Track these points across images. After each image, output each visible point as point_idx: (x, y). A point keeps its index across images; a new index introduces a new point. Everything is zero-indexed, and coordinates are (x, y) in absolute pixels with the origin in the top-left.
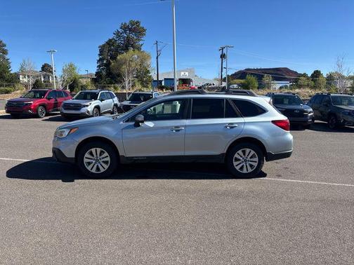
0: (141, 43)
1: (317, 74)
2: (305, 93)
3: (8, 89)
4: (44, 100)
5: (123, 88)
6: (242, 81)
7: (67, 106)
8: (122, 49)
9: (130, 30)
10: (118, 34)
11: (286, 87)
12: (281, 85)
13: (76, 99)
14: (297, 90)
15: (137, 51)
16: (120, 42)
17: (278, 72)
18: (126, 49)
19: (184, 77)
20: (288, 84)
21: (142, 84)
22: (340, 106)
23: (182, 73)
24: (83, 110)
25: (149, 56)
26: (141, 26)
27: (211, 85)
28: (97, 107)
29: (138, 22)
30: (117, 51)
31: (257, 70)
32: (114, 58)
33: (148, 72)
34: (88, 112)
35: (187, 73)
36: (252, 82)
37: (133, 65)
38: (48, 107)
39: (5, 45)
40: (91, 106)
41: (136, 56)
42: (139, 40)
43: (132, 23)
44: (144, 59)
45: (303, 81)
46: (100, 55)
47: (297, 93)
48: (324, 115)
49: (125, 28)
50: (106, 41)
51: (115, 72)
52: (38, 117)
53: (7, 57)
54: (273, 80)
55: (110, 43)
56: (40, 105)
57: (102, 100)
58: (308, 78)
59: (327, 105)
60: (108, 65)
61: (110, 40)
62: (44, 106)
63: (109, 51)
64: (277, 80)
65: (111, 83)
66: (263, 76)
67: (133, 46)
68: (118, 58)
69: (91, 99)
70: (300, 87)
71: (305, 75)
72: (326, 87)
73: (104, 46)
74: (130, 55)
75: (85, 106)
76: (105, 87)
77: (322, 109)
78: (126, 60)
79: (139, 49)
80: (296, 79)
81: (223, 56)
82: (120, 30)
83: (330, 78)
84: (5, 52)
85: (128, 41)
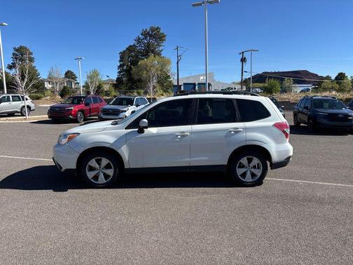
0: (161, 48)
1: (341, 77)
3: (38, 95)
4: (82, 106)
5: (146, 93)
7: (106, 112)
8: (143, 56)
9: (150, 36)
10: (138, 40)
11: (308, 90)
12: (302, 88)
13: (113, 104)
15: (157, 57)
16: (140, 48)
17: (299, 76)
18: (147, 54)
20: (310, 87)
21: (163, 89)
23: (201, 78)
24: (121, 115)
25: (169, 62)
26: (161, 32)
27: (232, 89)
29: (158, 28)
30: (137, 57)
31: (275, 73)
32: (135, 63)
33: (168, 77)
36: (275, 86)
37: (153, 70)
38: (86, 112)
39: (32, 54)
40: (129, 111)
41: (156, 62)
42: (159, 46)
43: (153, 29)
44: (165, 63)
45: (326, 83)
46: (120, 61)
49: (146, 34)
50: (127, 47)
51: (136, 77)
52: (78, 122)
53: (34, 64)
54: (294, 83)
55: (130, 49)
56: (79, 111)
57: (137, 106)
58: (332, 81)
60: (128, 70)
61: (131, 46)
62: (82, 111)
63: (129, 57)
65: (133, 89)
66: (283, 80)
67: (153, 51)
68: (139, 63)
70: (325, 89)
71: (328, 78)
73: (124, 52)
74: (151, 61)
75: (123, 111)
76: (126, 92)
78: (147, 66)
79: (159, 54)
80: (318, 82)
81: (243, 60)
82: (140, 36)
84: (31, 60)
85: (148, 47)
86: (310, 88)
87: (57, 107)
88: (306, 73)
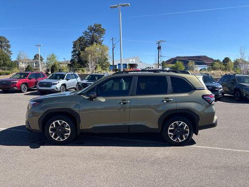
0: (102, 39)
1: (227, 60)
2: (218, 74)
3: (8, 72)
4: (26, 80)
6: (173, 65)
7: (42, 85)
8: (89, 44)
9: (94, 30)
10: (86, 33)
11: (205, 69)
12: (201, 68)
13: (49, 79)
14: (213, 72)
15: (99, 45)
16: (87, 38)
17: (200, 59)
18: (92, 43)
19: (132, 63)
21: (102, 68)
22: (243, 84)
23: (131, 60)
24: (53, 87)
25: (107, 48)
26: (102, 27)
27: (150, 68)
28: (64, 85)
29: (100, 25)
30: (85, 45)
31: (185, 57)
32: (83, 49)
33: (107, 59)
34: (57, 88)
35: (134, 60)
36: (180, 66)
37: (96, 54)
38: (29, 85)
39: (8, 42)
40: (59, 84)
41: (98, 48)
42: (101, 37)
43: (96, 26)
44: (104, 50)
45: (217, 65)
46: (73, 48)
47: (213, 74)
48: (231, 90)
49: (91, 29)
50: (78, 38)
53: (10, 50)
54: (195, 65)
56: (23, 84)
57: (67, 80)
58: (220, 63)
59: (233, 83)
60: (79, 54)
61: (81, 38)
62: (26, 84)
63: (80, 45)
64: (198, 65)
65: (81, 67)
66: (188, 62)
67: (96, 42)
68: (86, 49)
69: (60, 79)
70: (214, 69)
71: (218, 61)
72: (233, 70)
73: (76, 41)
74: (94, 47)
75: (54, 84)
77: (230, 86)
78: (91, 51)
79: (100, 43)
80: (212, 64)
81: (159, 48)
82: (87, 30)
83: (236, 63)
84: (8, 46)
85: (93, 38)
86: (206, 68)
87: (5, 81)
88: (205, 58)
